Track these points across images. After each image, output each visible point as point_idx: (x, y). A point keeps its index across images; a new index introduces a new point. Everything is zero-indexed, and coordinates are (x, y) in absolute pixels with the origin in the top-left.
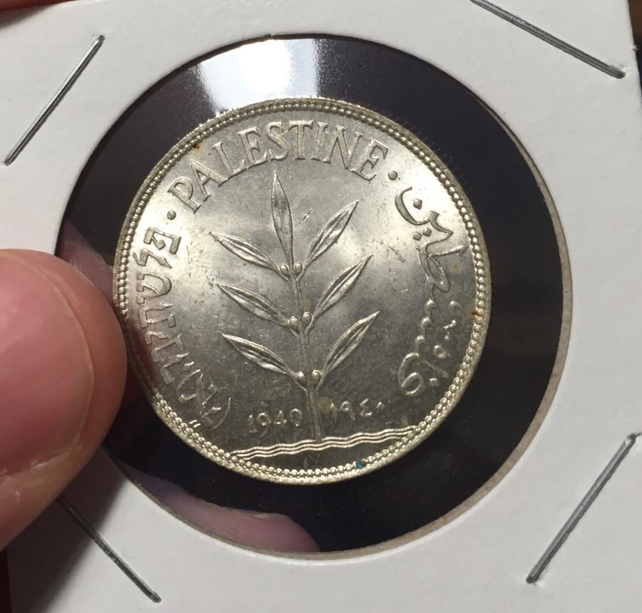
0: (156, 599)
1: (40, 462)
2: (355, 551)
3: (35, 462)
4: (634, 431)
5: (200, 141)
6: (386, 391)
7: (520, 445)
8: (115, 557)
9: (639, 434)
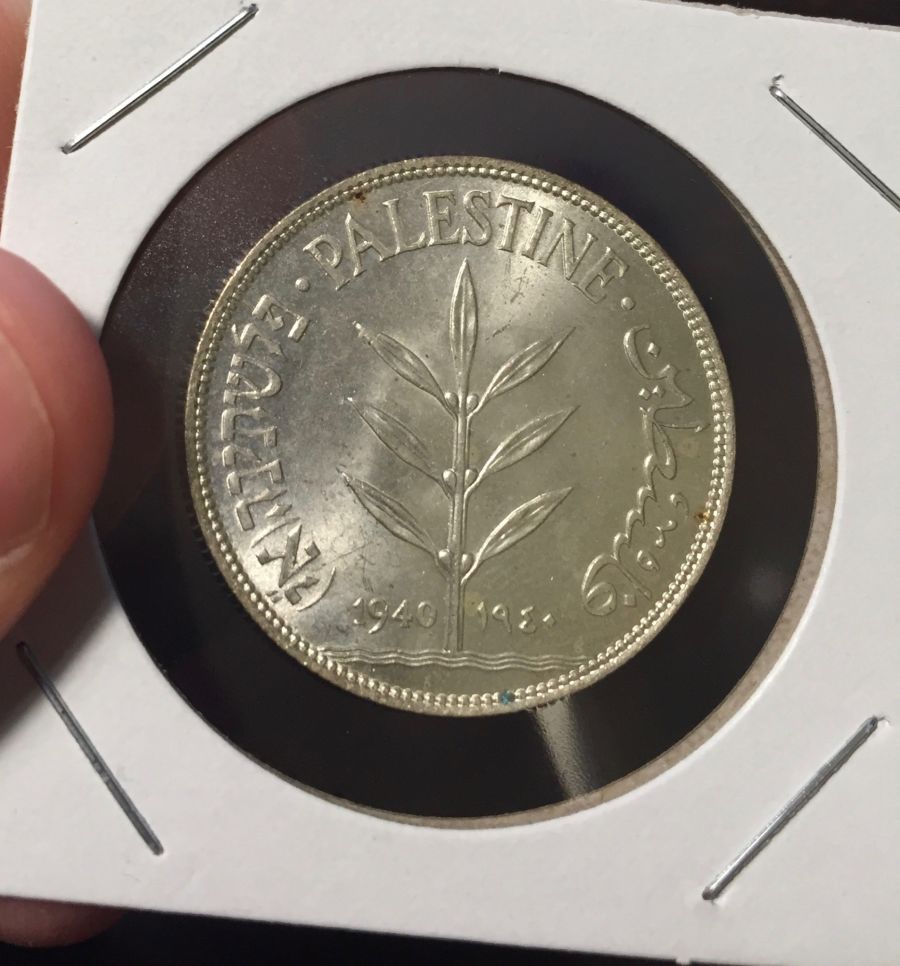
0: (157, 848)
2: (467, 821)
4: (877, 714)
5: (368, 190)
6: (561, 600)
8: (108, 776)
9: (882, 719)
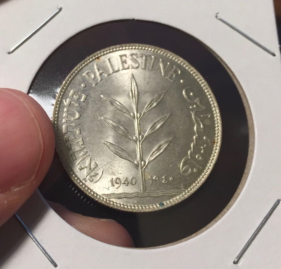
1: (16, 188)
3: (13, 188)
4: (279, 198)
5: (100, 56)
6: (174, 172)
7: (230, 202)
